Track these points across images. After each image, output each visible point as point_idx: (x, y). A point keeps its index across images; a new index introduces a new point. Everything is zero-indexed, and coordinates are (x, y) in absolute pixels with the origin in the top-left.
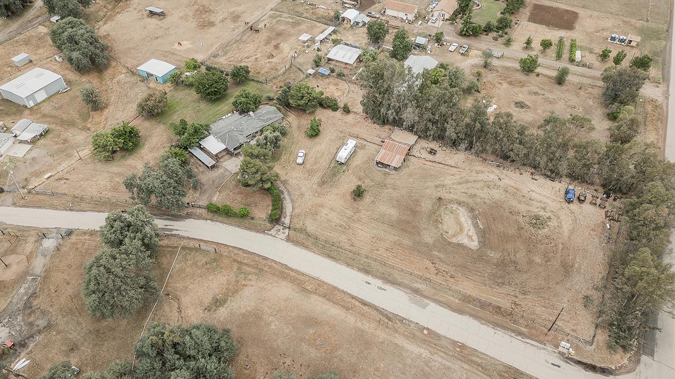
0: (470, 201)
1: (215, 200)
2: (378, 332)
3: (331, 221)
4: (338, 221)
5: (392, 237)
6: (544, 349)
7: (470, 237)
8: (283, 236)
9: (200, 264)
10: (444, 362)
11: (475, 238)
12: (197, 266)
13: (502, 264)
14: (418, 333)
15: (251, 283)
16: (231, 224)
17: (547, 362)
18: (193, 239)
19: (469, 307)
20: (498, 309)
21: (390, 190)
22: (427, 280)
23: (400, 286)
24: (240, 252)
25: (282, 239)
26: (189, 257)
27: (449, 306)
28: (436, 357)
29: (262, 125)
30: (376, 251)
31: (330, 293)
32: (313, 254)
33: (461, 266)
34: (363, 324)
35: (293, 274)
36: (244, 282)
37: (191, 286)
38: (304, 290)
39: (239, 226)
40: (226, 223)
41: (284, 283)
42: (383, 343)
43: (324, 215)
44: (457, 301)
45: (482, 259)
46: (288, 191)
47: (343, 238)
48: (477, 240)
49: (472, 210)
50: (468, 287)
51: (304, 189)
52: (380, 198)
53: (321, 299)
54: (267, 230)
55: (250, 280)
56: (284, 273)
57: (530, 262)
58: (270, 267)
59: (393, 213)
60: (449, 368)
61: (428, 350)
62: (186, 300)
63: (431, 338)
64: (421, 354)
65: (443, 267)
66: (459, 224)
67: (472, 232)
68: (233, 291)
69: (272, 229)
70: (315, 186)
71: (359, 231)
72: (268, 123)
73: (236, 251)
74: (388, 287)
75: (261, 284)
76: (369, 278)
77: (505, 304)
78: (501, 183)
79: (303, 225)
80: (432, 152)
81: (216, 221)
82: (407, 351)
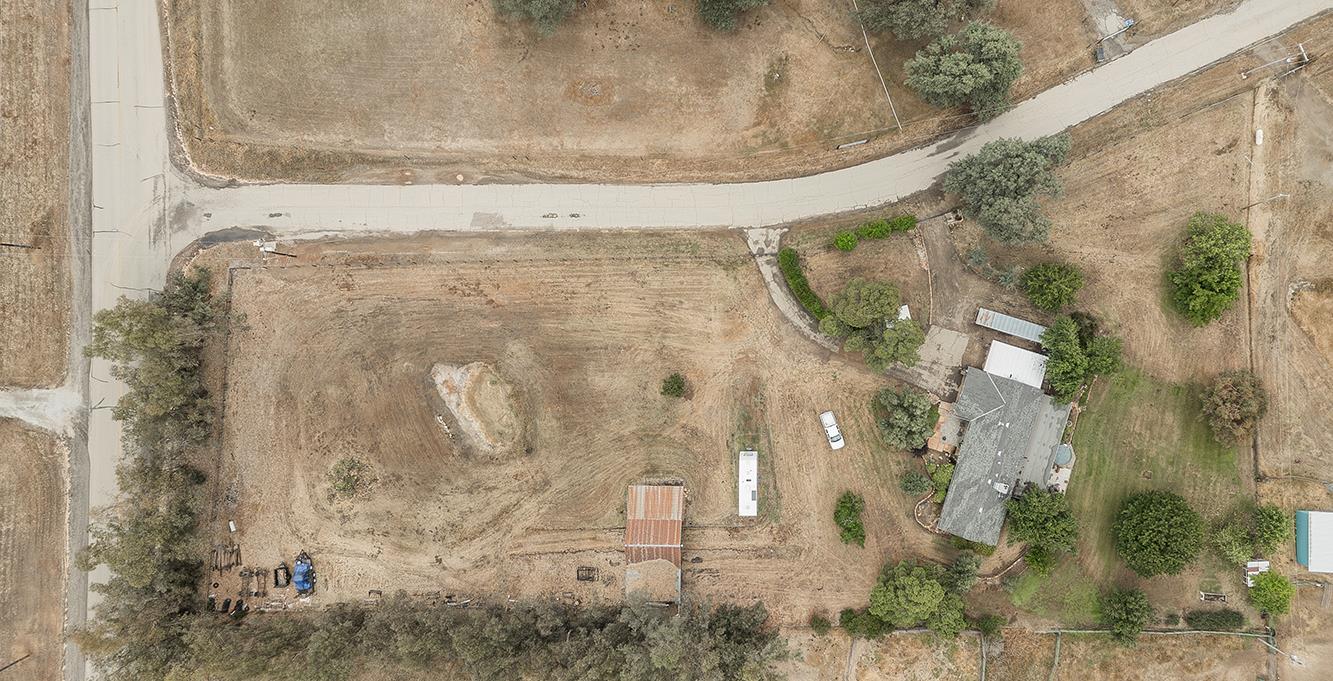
0: (477, 473)
1: (919, 252)
2: (525, 142)
3: (693, 308)
4: (682, 314)
5: (577, 323)
6: (295, 234)
7: (453, 390)
8: (753, 235)
9: (848, 119)
10: (419, 144)
11: (444, 391)
12: (850, 114)
13: (385, 352)
14: (468, 169)
15: (751, 132)
16: (852, 213)
17: (287, 215)
18: (893, 153)
19: (415, 250)
20: (370, 263)
21: (626, 432)
22: (488, 263)
23: (526, 236)
24: (801, 169)
25: (751, 228)
26: (874, 121)
27: (442, 237)
28: (432, 145)
29: (961, 474)
30: (590, 281)
31: (620, 170)
32: (686, 226)
33: (447, 318)
34: (551, 145)
35: (696, 174)
36: (762, 127)
37: (834, 80)
38: (663, 156)
39: (837, 216)
40: (862, 211)
41: (700, 154)
42: (511, 131)
43: (713, 316)
44: (433, 252)
45: (418, 350)
46: (807, 338)
47: (655, 282)
48: (439, 387)
49: (467, 453)
50: (423, 282)
51: (781, 357)
52: (636, 404)
53: (631, 154)
54: (785, 233)
55: (755, 136)
56: (711, 170)
57: (342, 380)
58: (737, 168)
59: (600, 380)
60: (410, 139)
61: (447, 151)
62: (825, 57)
63: (448, 169)
64: (453, 140)
65: (474, 302)
66: (479, 413)
67: (451, 401)
68: (770, 105)
69: (781, 240)
70: (765, 374)
71: (637, 311)
72: (953, 487)
73: (808, 167)
74: (542, 224)
75: (733, 137)
76: (576, 225)
77: (363, 278)
78: (434, 549)
79: (735, 278)
80: (586, 575)
81: (881, 208)
82: (473, 136)
